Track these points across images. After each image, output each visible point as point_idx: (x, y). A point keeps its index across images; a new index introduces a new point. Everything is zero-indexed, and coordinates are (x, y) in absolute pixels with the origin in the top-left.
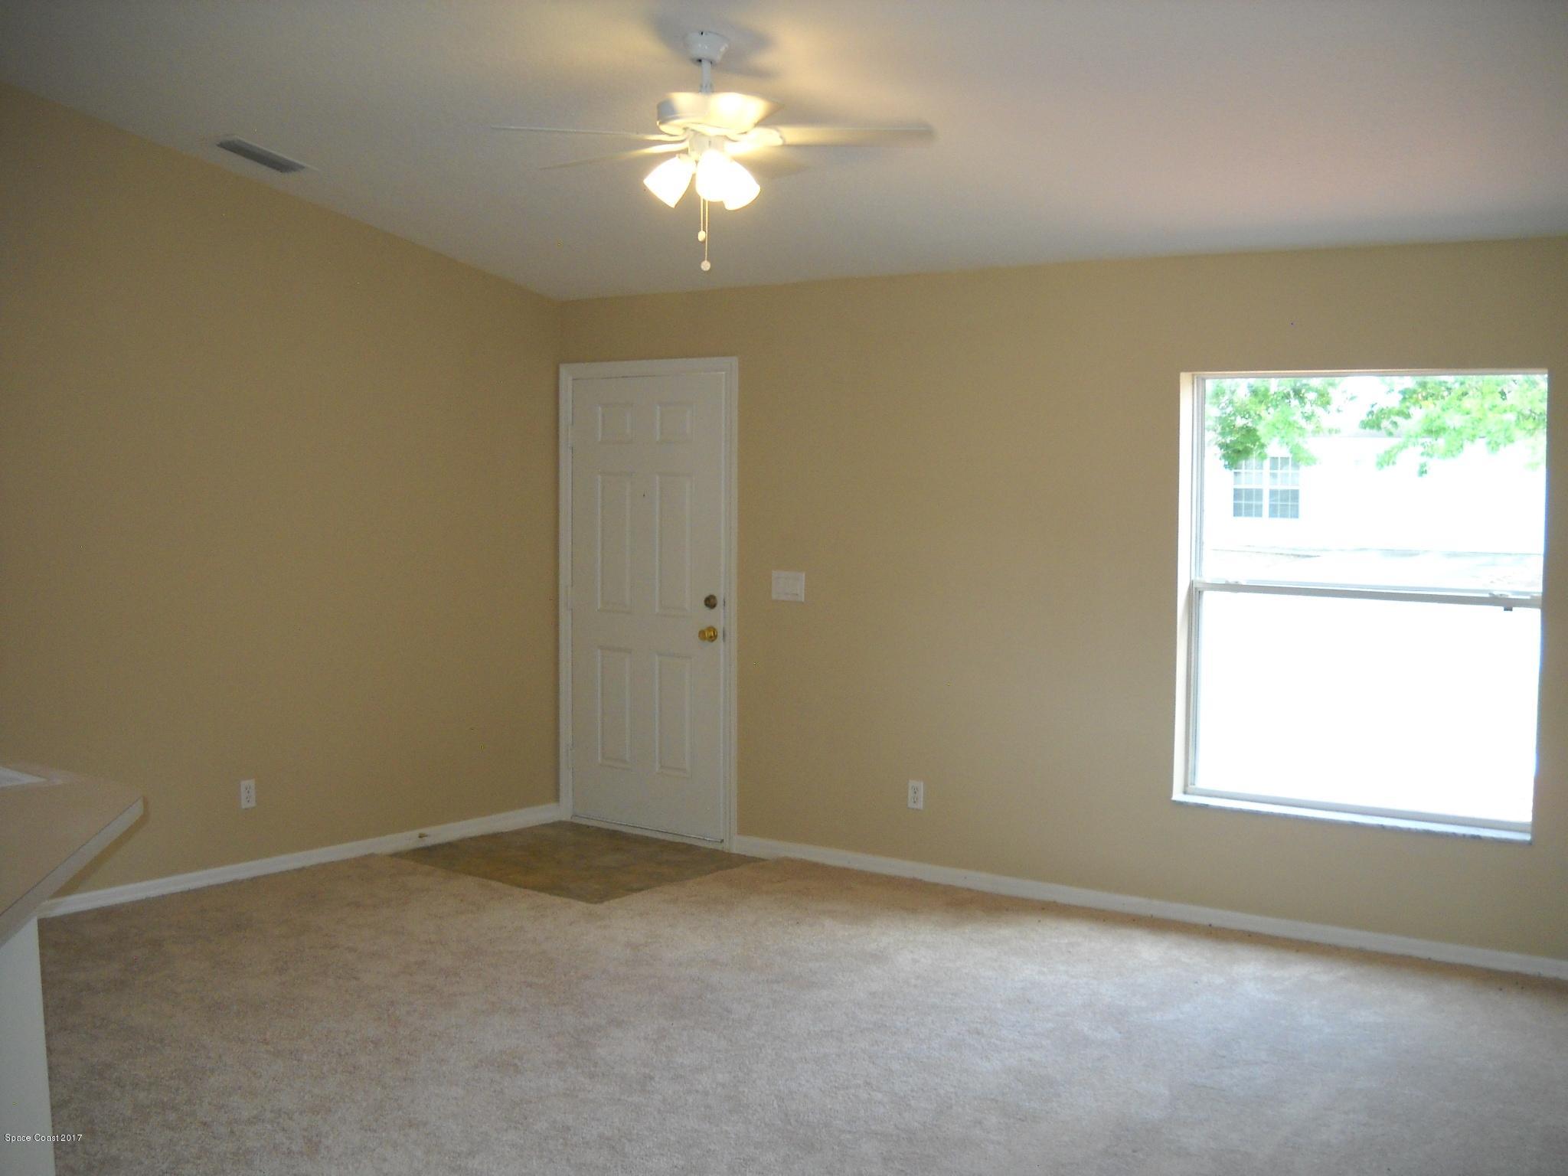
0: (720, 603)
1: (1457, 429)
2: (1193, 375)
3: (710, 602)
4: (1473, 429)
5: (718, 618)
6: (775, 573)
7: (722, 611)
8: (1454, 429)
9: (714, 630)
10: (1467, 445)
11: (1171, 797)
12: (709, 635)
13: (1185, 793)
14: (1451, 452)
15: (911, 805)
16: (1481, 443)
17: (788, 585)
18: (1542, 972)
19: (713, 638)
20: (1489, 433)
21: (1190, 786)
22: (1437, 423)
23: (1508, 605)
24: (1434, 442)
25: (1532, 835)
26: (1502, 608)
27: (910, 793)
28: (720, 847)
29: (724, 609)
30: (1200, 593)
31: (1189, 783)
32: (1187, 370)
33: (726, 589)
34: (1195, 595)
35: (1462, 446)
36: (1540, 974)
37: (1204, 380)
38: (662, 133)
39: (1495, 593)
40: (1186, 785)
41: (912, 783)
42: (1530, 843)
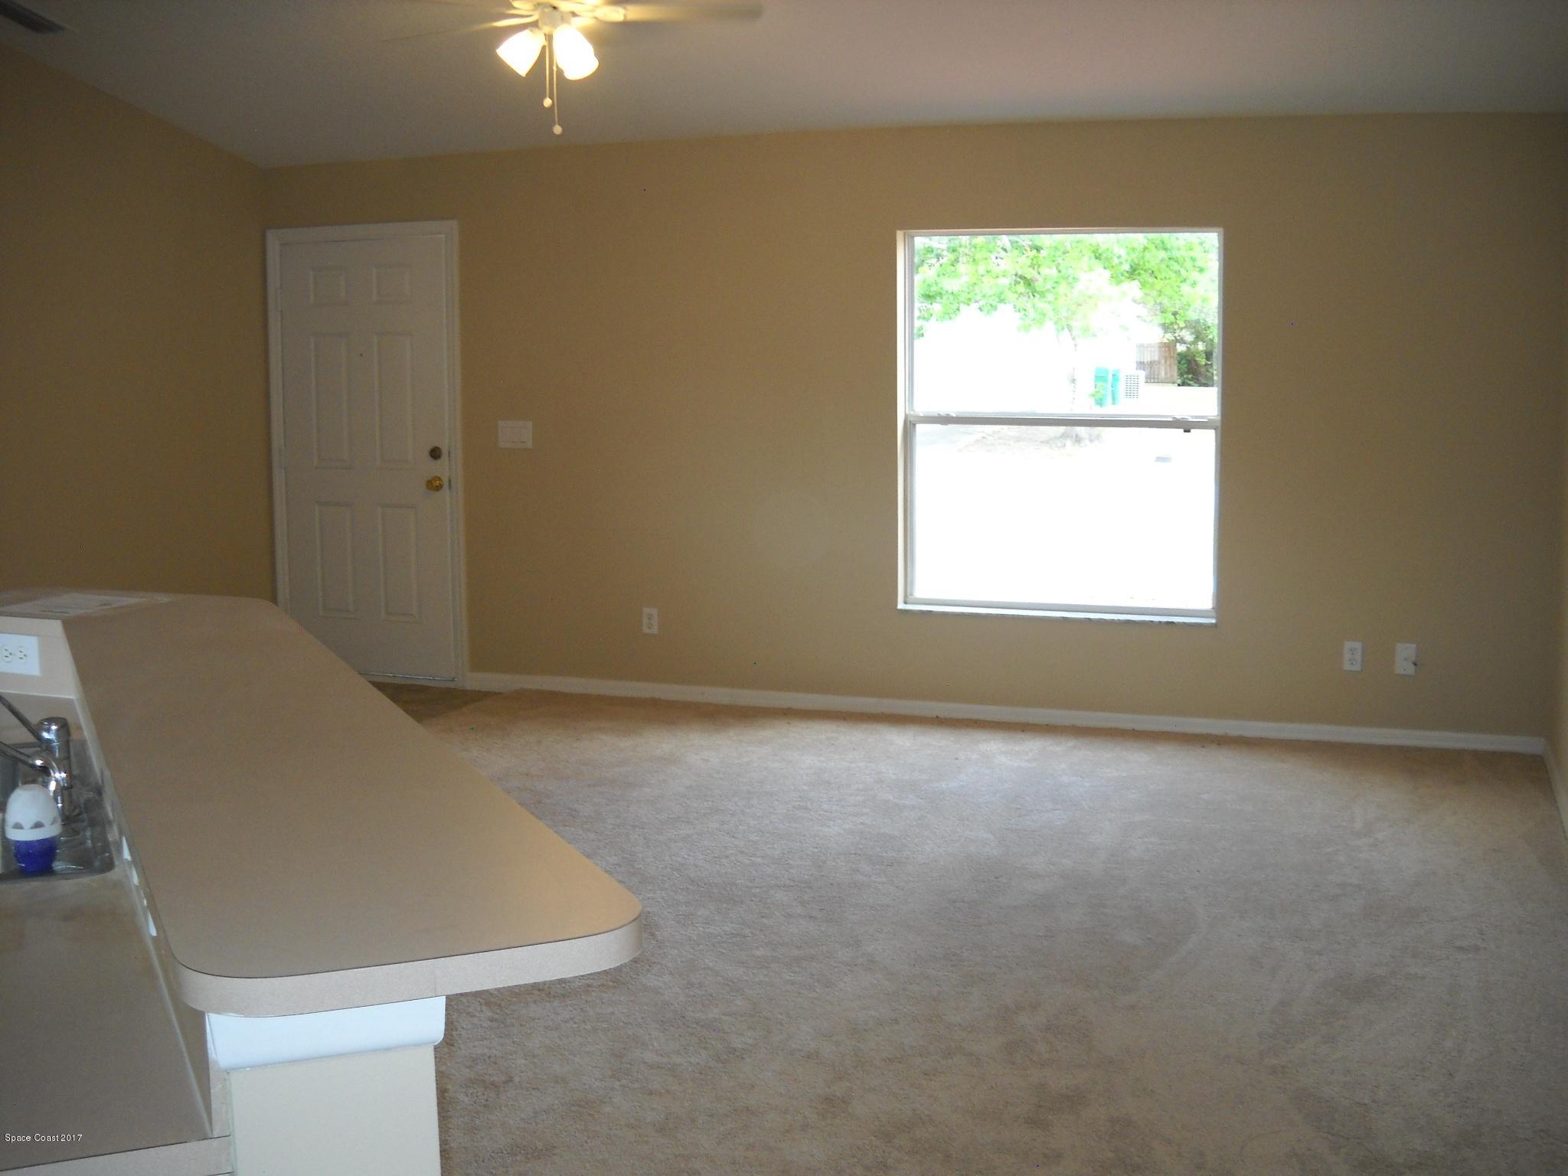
0: (445, 451)
1: (955, 293)
2: (905, 234)
3: (435, 453)
4: (968, 293)
5: (441, 469)
6: (501, 423)
7: (447, 462)
8: (952, 293)
9: (440, 479)
10: (963, 307)
11: (896, 606)
12: (434, 485)
13: (905, 603)
14: (948, 315)
15: (646, 630)
16: (974, 306)
17: (515, 434)
18: (1228, 732)
19: (439, 488)
20: (984, 296)
21: (910, 597)
22: (934, 289)
23: (1187, 426)
24: (929, 306)
25: (1216, 618)
26: (1182, 430)
27: (645, 621)
28: (452, 685)
29: (450, 460)
30: (914, 425)
31: (908, 594)
32: (900, 229)
33: (450, 439)
34: (910, 426)
35: (958, 309)
36: (1226, 734)
37: (913, 237)
38: (515, 8)
39: (1178, 417)
40: (906, 596)
41: (646, 610)
42: (1215, 625)
